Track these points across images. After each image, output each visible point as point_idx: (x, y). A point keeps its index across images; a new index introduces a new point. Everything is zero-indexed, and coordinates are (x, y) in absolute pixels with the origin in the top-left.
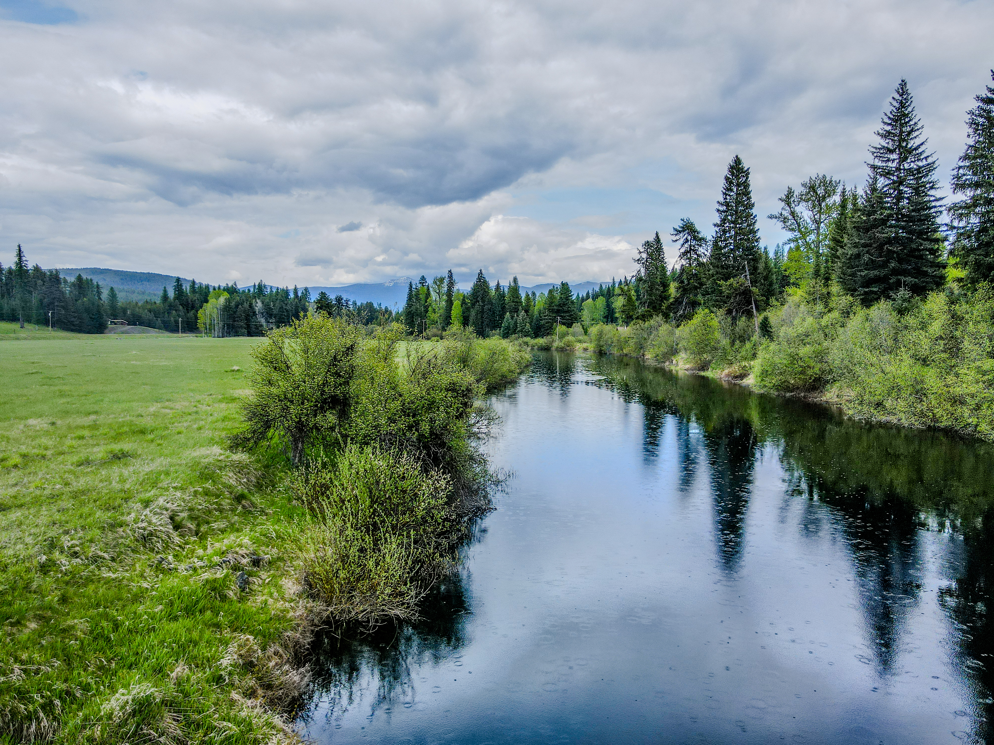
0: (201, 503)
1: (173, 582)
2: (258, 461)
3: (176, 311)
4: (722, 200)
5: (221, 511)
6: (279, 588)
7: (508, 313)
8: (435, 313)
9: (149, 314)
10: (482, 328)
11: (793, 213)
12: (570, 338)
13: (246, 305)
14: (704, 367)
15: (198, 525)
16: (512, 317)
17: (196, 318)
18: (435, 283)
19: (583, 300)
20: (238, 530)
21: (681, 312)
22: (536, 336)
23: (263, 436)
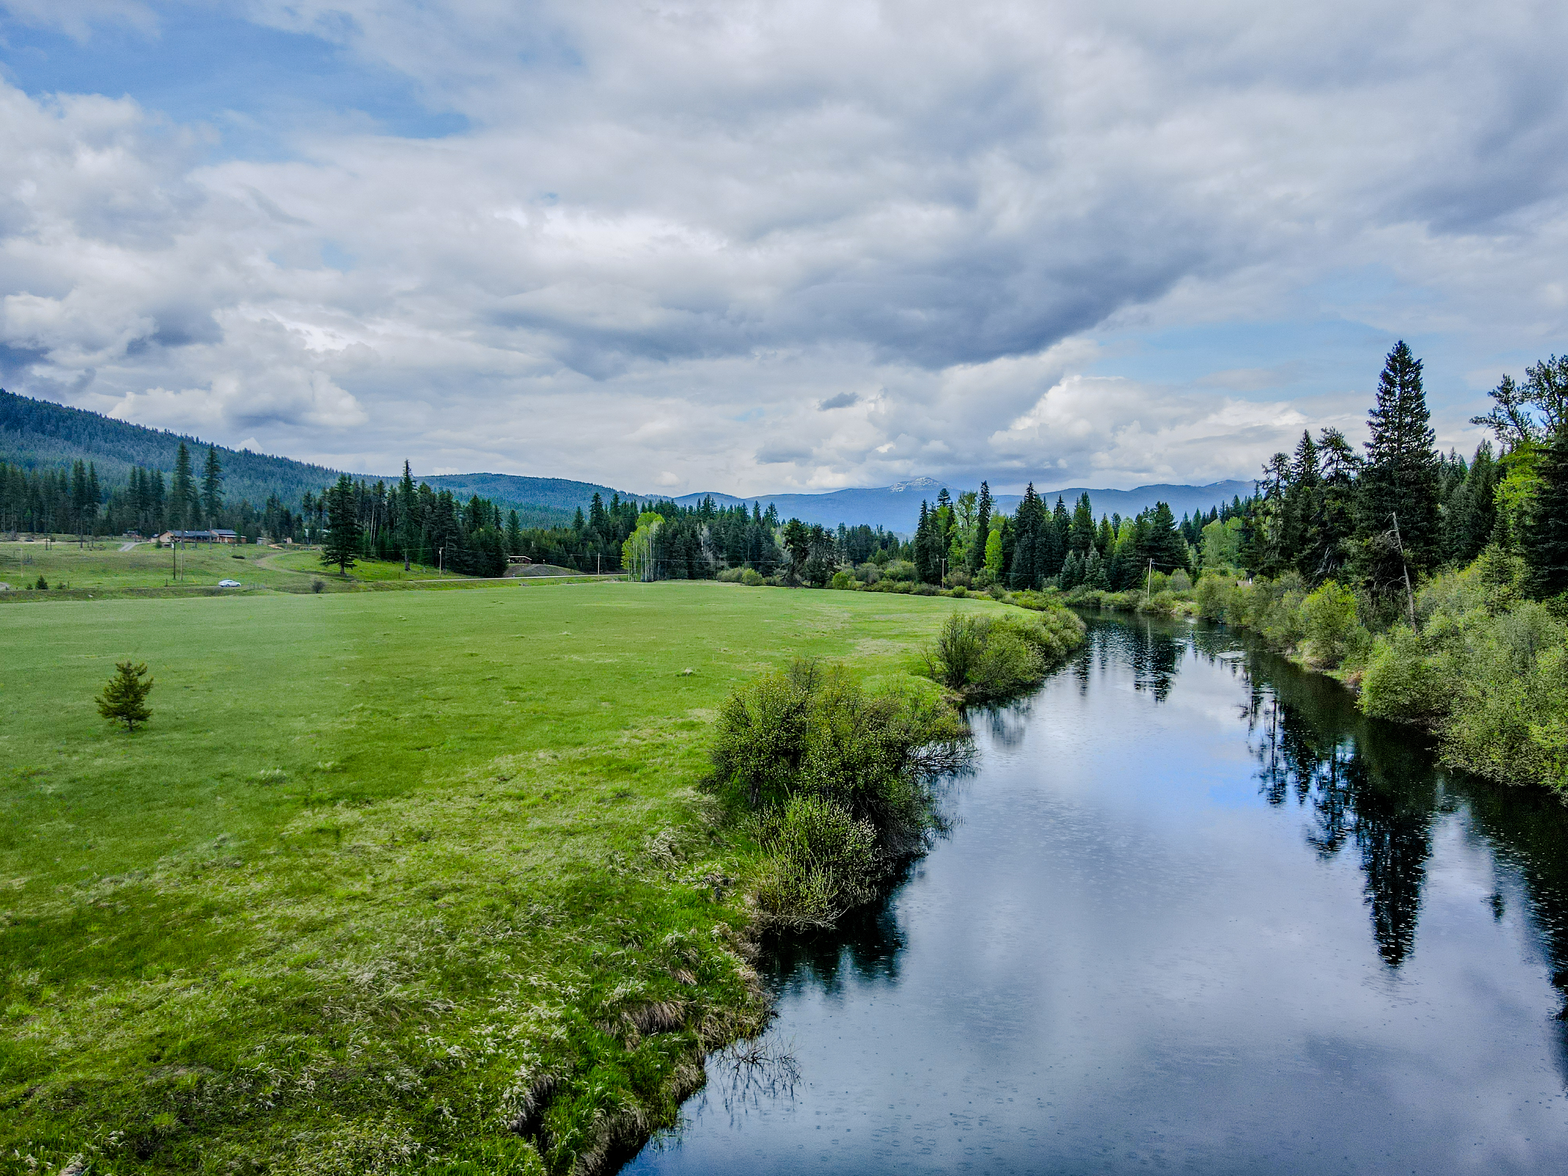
0: (687, 838)
1: (677, 889)
2: (723, 801)
3: (593, 542)
4: (1376, 408)
5: (700, 843)
6: (741, 901)
7: (1071, 552)
8: (961, 546)
9: (558, 546)
10: (1032, 572)
11: (1513, 415)
12: (1167, 593)
13: (687, 534)
14: (1331, 664)
15: (686, 853)
16: (1078, 557)
17: (620, 554)
18: (962, 501)
19: (1206, 521)
20: (712, 859)
21: (1321, 570)
22: (1115, 588)
23: (726, 777)
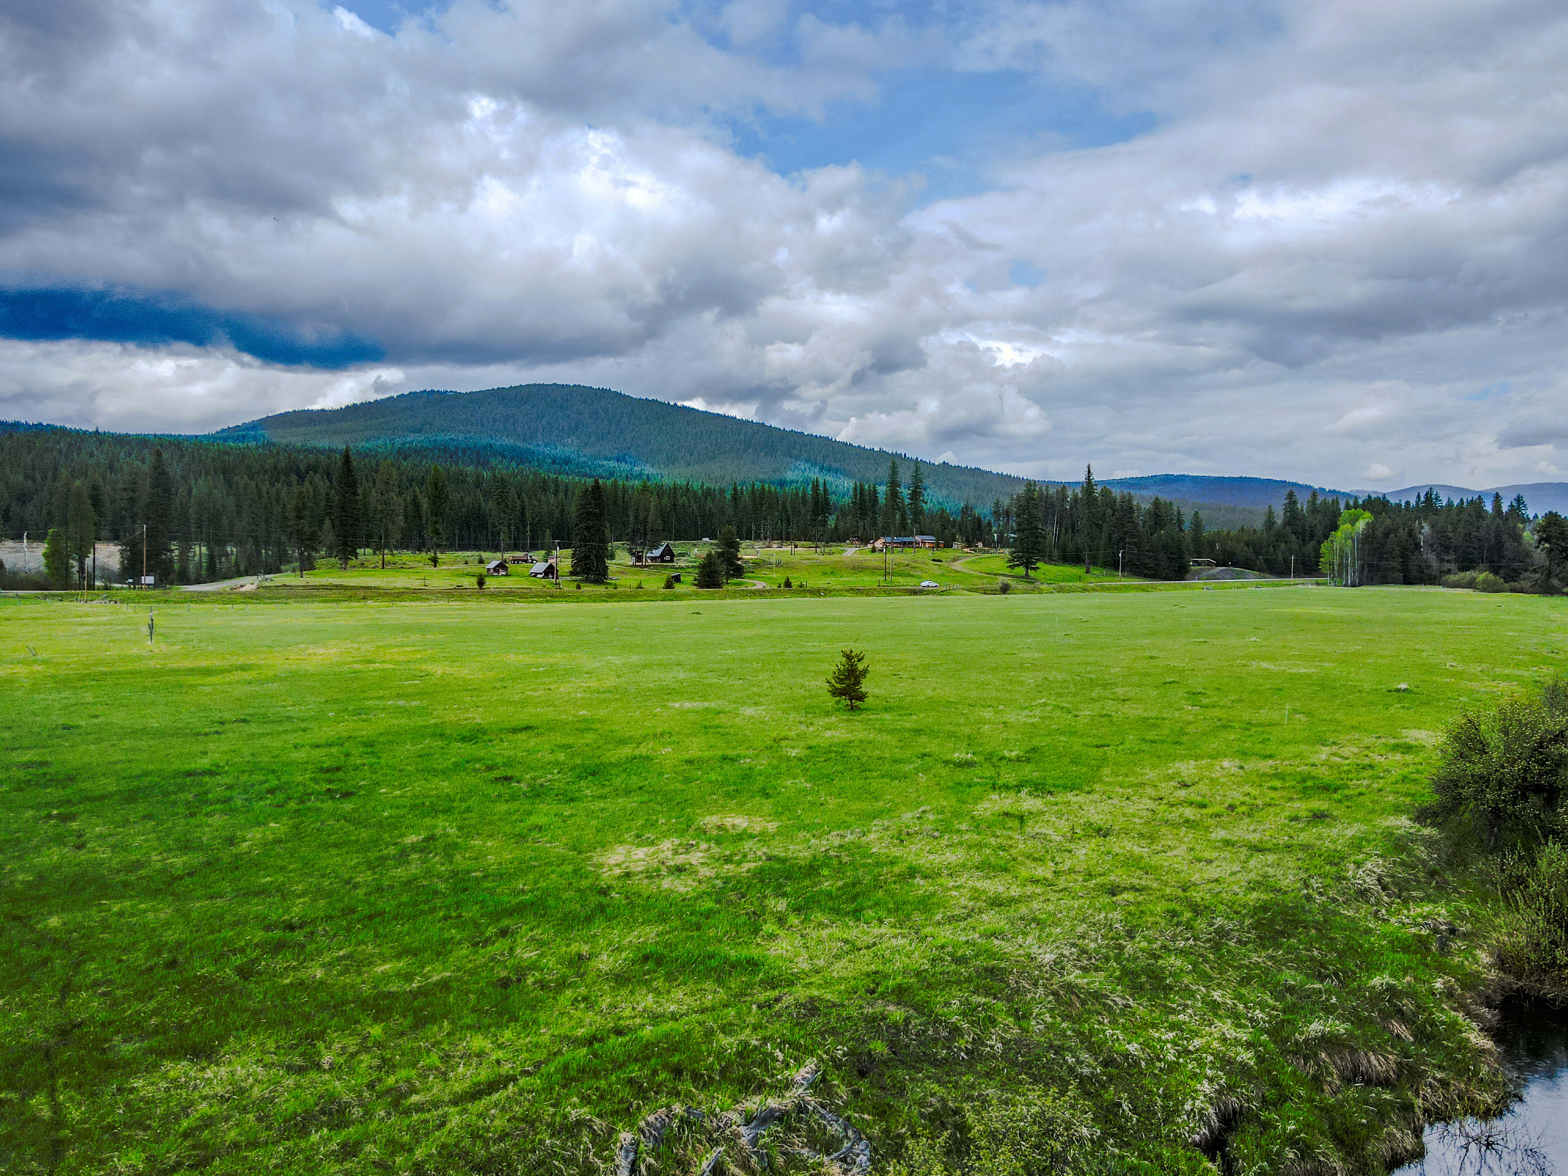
0: (1401, 873)
1: (1388, 928)
2: (1448, 838)
3: (1286, 542)
5: (1417, 882)
6: (1474, 956)
9: (1245, 548)
13: (1403, 533)
15: (1400, 890)
17: (1318, 555)
20: (1434, 901)
23: (1453, 810)
